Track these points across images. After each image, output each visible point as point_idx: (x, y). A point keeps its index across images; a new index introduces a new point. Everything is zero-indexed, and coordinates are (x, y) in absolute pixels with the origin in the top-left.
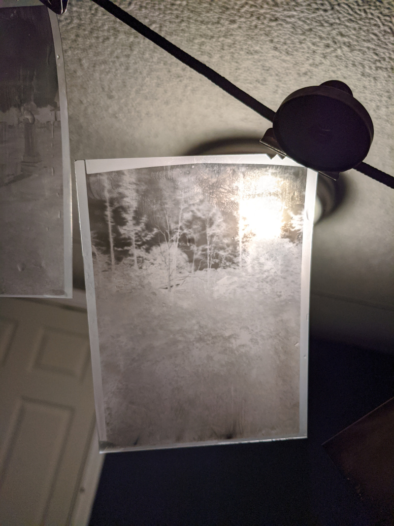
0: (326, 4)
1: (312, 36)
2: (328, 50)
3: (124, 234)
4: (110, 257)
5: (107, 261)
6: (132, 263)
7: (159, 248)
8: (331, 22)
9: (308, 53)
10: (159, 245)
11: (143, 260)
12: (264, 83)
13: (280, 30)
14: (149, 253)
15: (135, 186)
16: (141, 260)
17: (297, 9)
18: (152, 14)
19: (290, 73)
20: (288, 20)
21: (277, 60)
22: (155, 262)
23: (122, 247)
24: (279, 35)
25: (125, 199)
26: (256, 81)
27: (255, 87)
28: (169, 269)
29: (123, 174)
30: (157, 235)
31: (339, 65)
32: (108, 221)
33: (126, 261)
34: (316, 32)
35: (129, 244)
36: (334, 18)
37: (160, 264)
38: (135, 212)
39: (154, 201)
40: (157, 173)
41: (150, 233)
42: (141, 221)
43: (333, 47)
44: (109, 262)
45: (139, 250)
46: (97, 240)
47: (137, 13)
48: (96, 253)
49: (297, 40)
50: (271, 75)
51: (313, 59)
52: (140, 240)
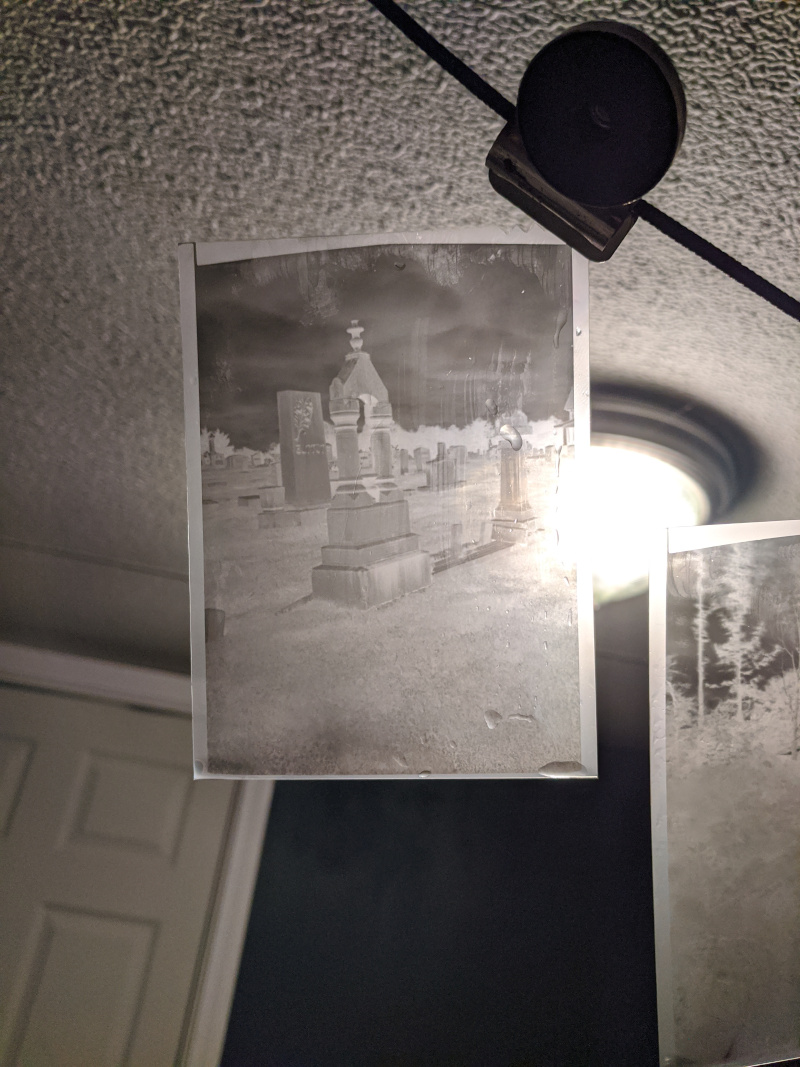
0: (776, 155)
1: (741, 207)
2: (767, 232)
3: (724, 658)
4: (696, 701)
5: (690, 708)
6: (734, 710)
7: (781, 680)
8: (780, 184)
9: (728, 236)
10: (782, 675)
11: (752, 704)
12: (634, 286)
13: (682, 196)
14: (763, 690)
15: (748, 572)
16: (749, 704)
17: (720, 161)
18: (437, 166)
19: (687, 270)
20: (700, 179)
21: (666, 248)
22: (773, 707)
23: (718, 682)
24: (677, 204)
25: (730, 596)
26: (619, 283)
27: (614, 294)
28: (796, 718)
29: (732, 551)
30: (779, 656)
31: (783, 256)
32: (697, 636)
33: (723, 707)
34: (748, 200)
35: (731, 676)
36: (787, 178)
37: (781, 710)
38: (746, 617)
39: (780, 597)
40: (789, 547)
41: (767, 655)
42: (754, 633)
43: (776, 225)
44: (695, 710)
45: (747, 686)
46: (677, 672)
47: (409, 164)
48: (673, 695)
49: (712, 214)
50: (649, 273)
51: (736, 247)
52: (749, 667)
